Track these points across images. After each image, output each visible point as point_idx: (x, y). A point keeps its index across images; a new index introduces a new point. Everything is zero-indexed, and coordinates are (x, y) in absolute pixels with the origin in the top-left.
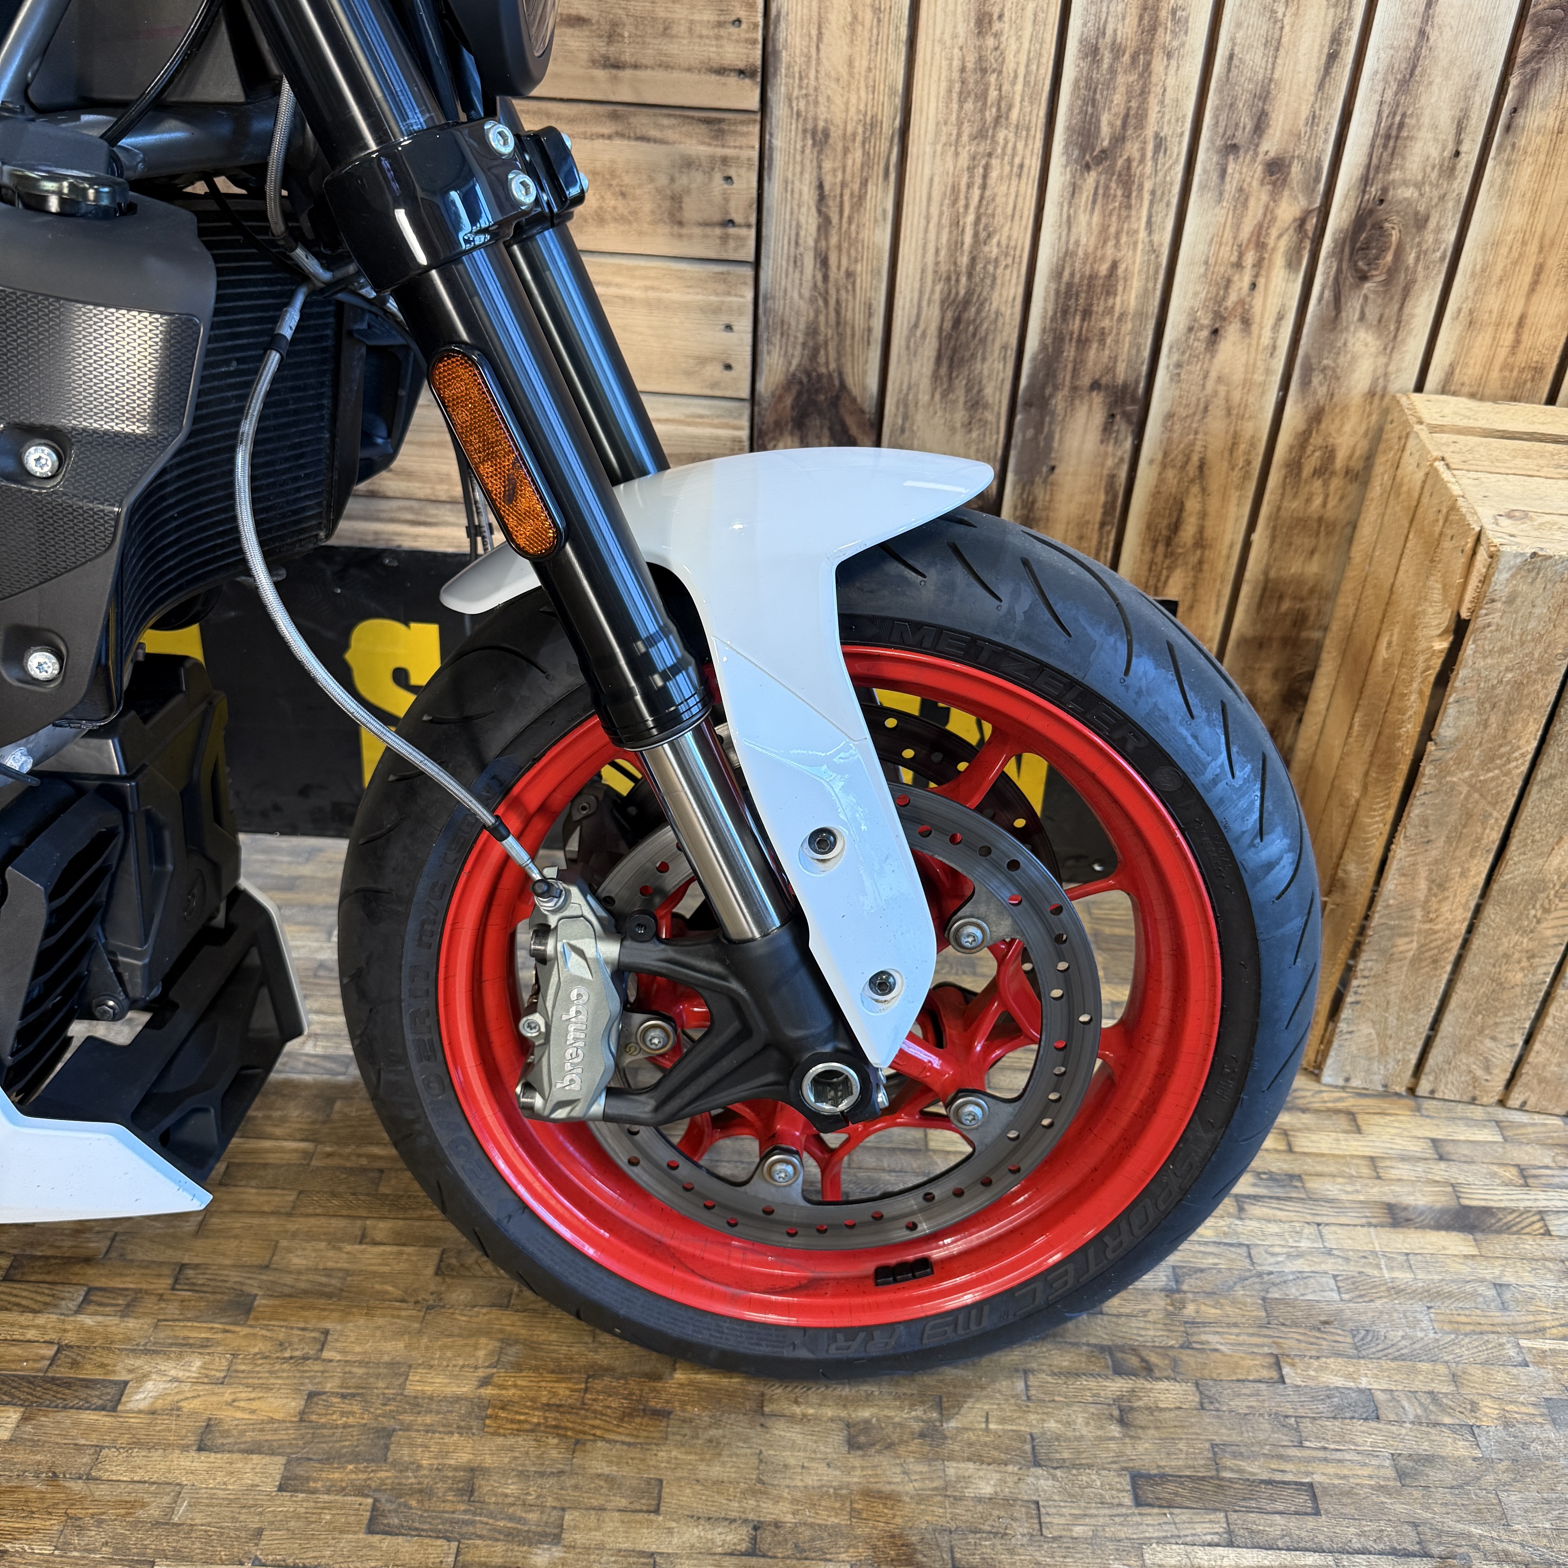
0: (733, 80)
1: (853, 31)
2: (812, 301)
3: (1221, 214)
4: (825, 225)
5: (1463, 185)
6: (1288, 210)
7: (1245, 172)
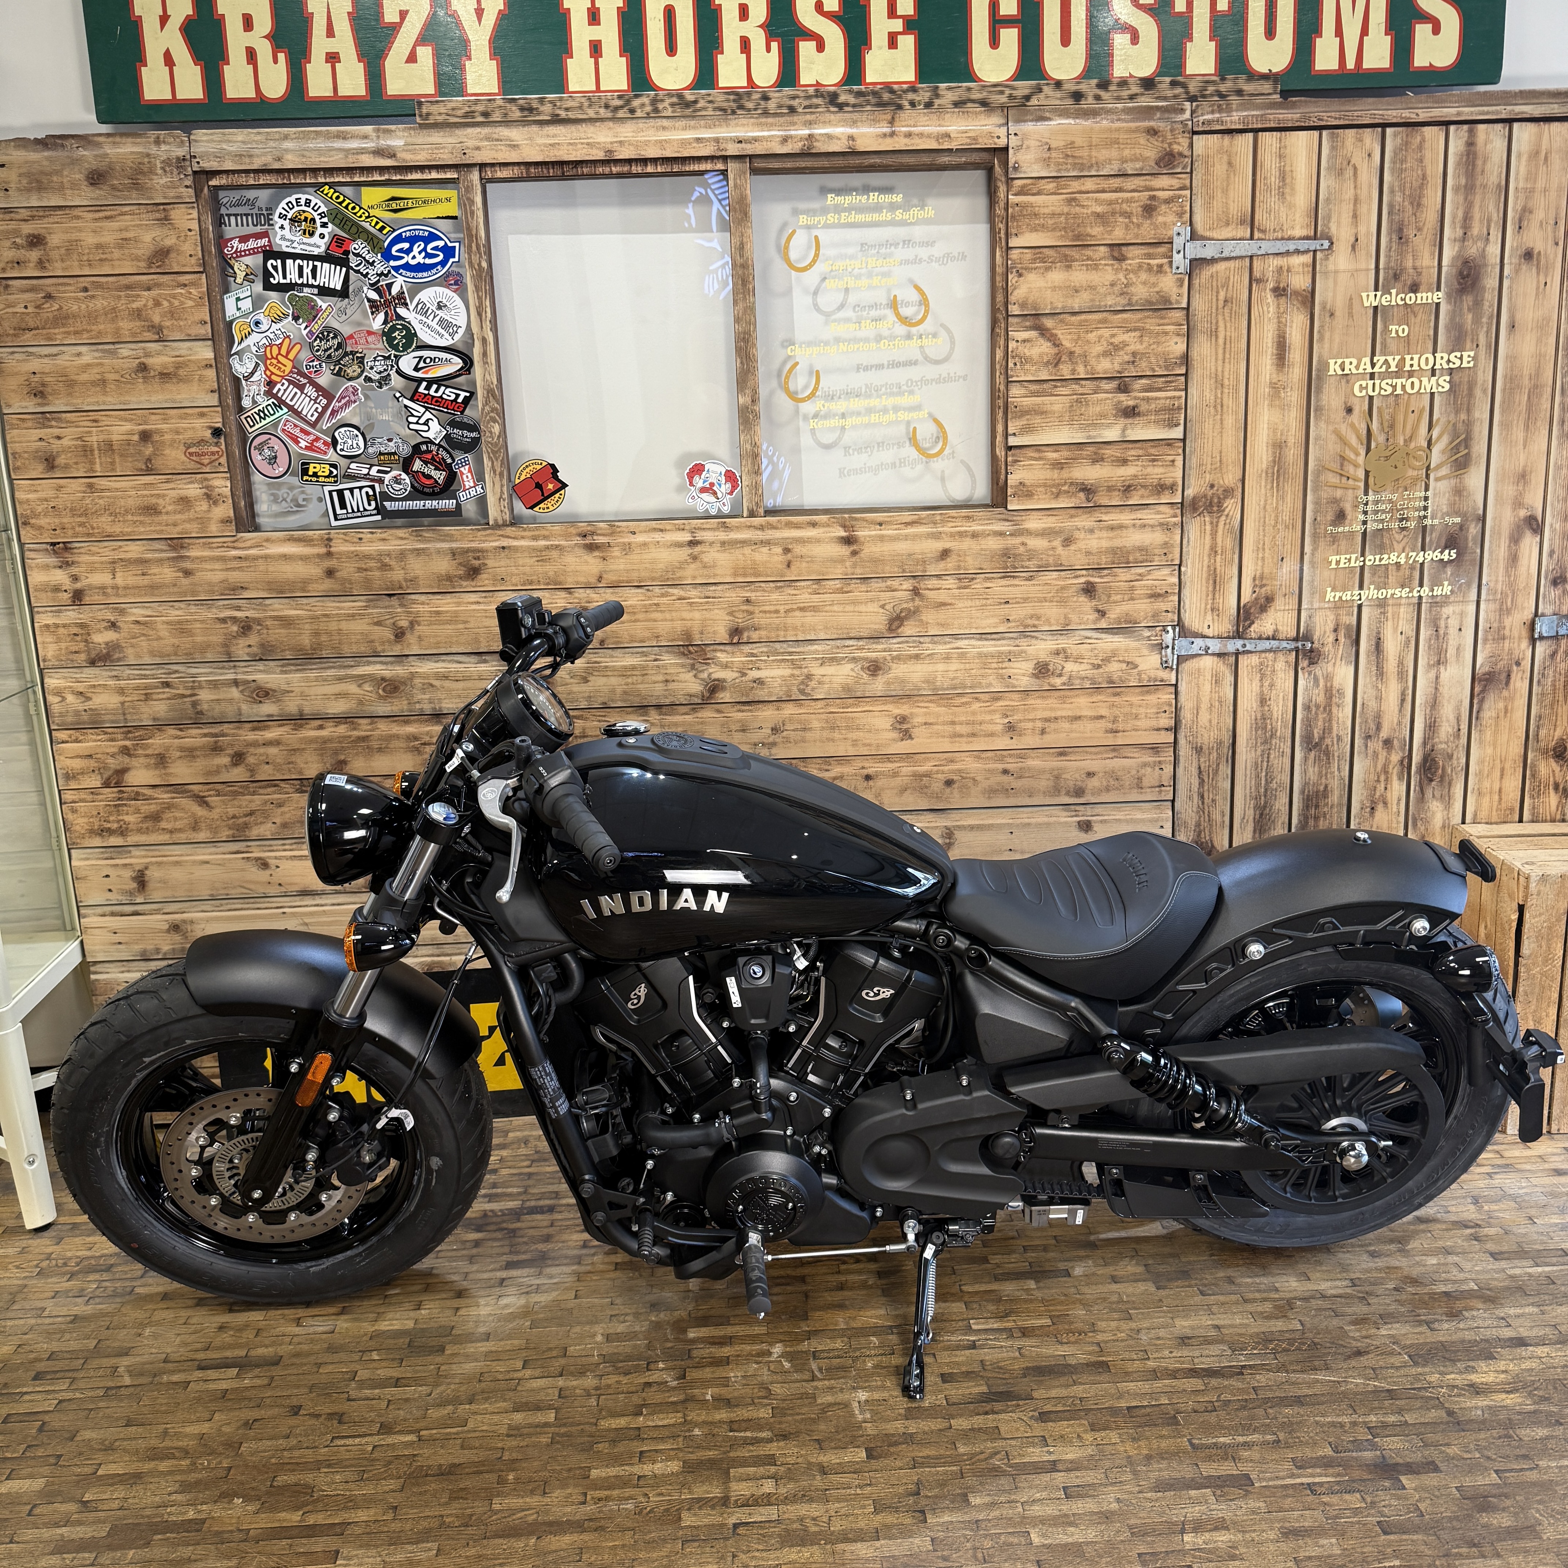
0: (1163, 733)
1: (1211, 710)
2: (1198, 813)
3: (1368, 761)
4: (1202, 783)
5: (1464, 740)
6: (1395, 758)
7: (1376, 745)
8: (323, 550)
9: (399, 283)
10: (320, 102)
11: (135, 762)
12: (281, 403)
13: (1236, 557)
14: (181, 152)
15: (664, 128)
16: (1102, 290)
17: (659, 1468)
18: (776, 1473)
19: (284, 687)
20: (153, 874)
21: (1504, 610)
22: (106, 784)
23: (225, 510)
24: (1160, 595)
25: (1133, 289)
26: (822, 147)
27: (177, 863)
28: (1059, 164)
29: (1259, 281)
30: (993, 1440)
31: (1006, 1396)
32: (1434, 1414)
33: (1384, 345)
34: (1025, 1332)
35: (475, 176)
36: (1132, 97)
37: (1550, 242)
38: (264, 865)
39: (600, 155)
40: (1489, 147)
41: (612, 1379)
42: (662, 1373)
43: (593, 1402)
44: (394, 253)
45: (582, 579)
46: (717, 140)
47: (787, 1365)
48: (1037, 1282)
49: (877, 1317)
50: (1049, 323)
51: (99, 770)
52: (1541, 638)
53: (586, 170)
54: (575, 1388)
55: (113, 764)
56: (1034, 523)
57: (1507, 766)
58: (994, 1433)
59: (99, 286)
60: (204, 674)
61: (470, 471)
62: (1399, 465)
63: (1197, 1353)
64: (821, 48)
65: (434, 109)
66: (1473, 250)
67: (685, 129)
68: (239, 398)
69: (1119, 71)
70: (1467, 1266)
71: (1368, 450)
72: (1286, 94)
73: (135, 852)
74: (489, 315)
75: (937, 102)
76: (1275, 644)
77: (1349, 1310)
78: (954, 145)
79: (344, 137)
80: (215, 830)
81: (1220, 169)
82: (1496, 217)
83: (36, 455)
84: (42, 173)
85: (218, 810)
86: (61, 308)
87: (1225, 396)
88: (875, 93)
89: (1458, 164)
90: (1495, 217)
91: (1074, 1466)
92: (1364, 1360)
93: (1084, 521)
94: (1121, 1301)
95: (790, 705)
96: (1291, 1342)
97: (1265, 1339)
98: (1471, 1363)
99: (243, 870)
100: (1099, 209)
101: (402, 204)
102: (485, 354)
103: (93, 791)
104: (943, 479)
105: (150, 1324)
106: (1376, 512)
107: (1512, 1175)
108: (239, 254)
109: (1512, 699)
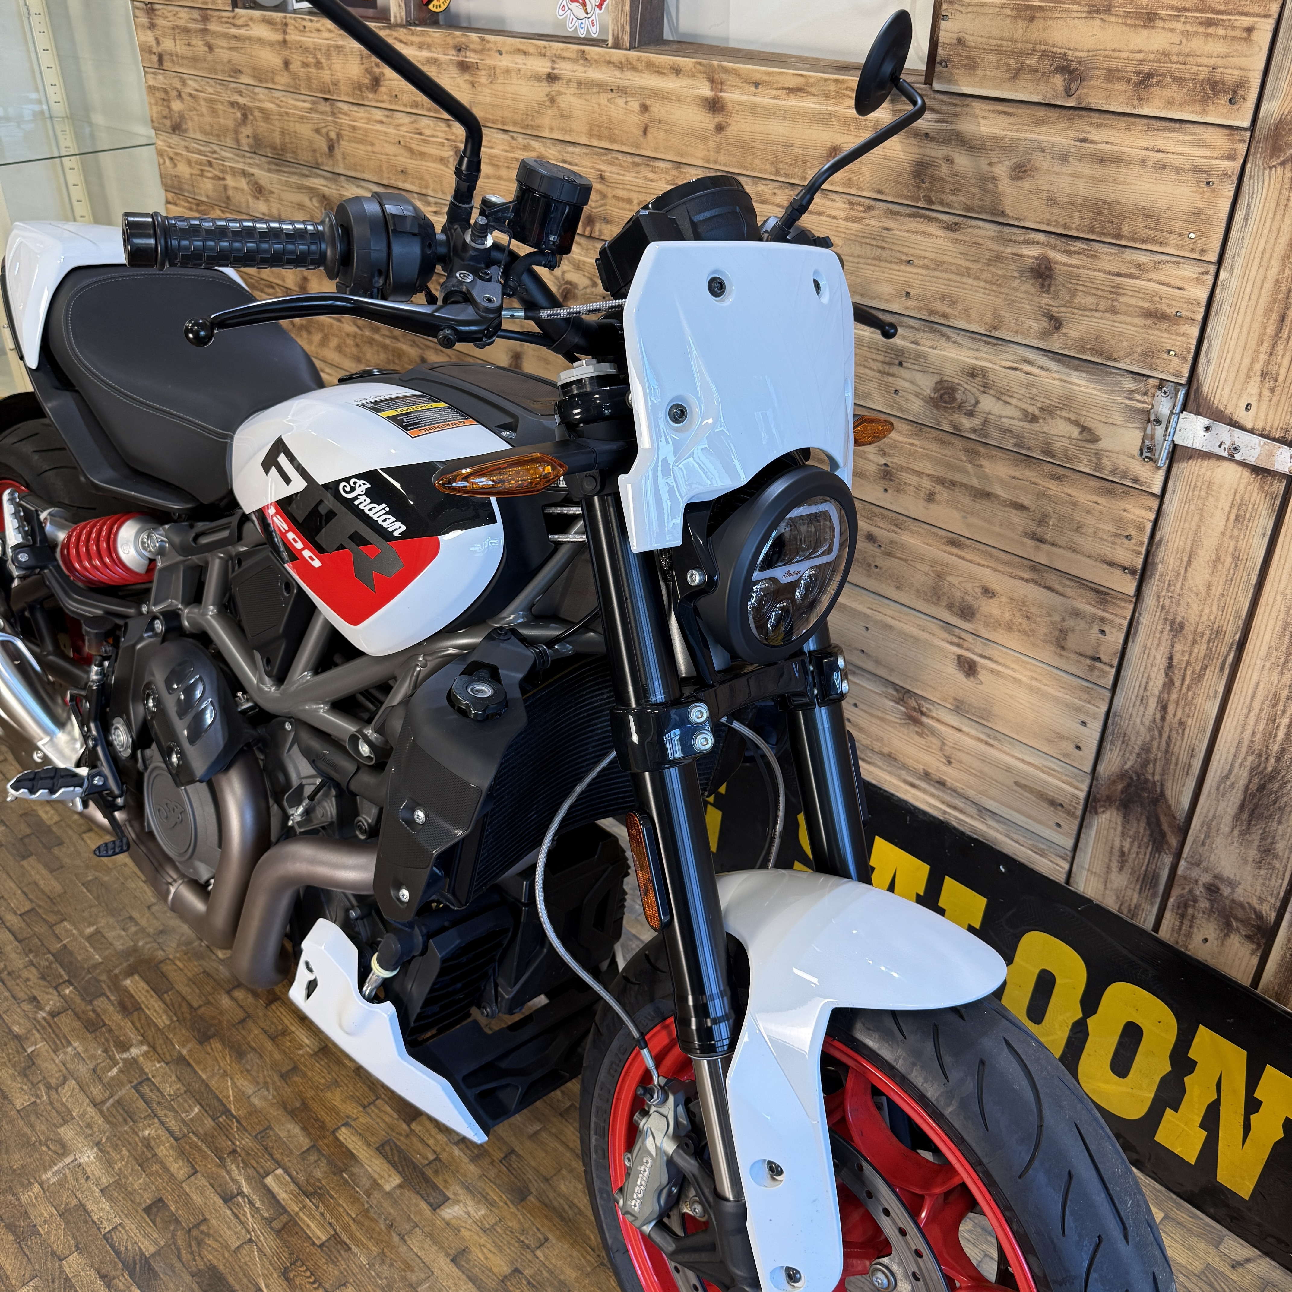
0: (1118, 572)
1: (1215, 567)
2: (1150, 729)
4: (1169, 684)
8: (281, 37)
19: (269, 186)
24: (1163, 316)
60: (228, 159)
93: (1057, 135)
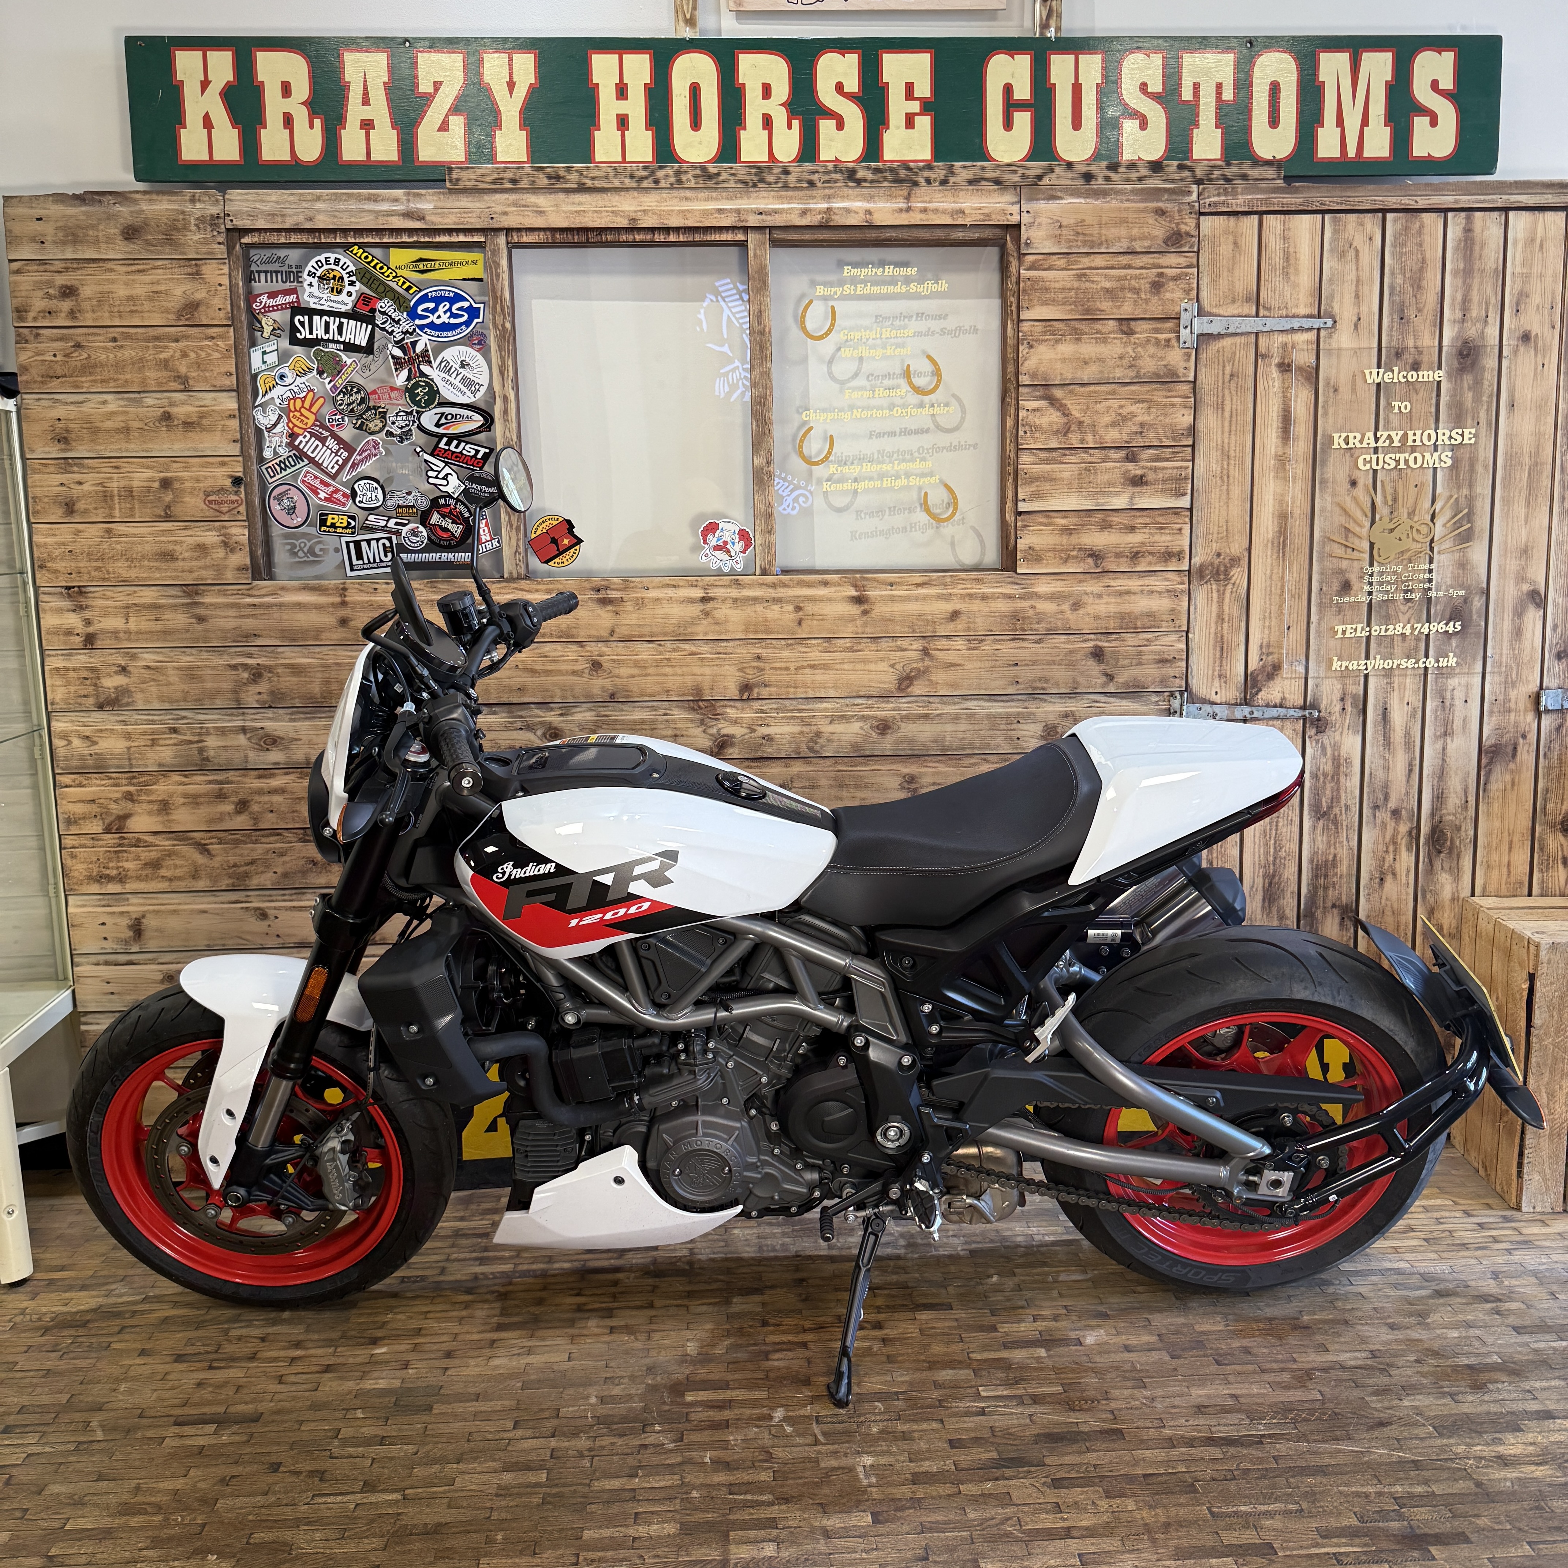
3: (1377, 832)
5: (1471, 812)
6: (1404, 828)
7: (1384, 815)
8: (338, 600)
9: (423, 341)
10: (353, 165)
11: (138, 808)
12: (301, 455)
13: (1243, 624)
14: (215, 210)
15: (687, 199)
16: (1111, 363)
17: (654, 1529)
18: (778, 1536)
19: (292, 735)
20: (151, 923)
21: (1509, 683)
22: (108, 830)
23: (242, 558)
24: (1167, 661)
25: (1140, 362)
26: (839, 220)
27: (175, 912)
28: (1070, 241)
29: (1264, 356)
30: (1003, 1506)
31: (1017, 1462)
32: (1462, 1486)
33: (1387, 421)
34: (1036, 1400)
35: (502, 240)
36: (1140, 179)
37: (1547, 325)
38: (263, 915)
39: (624, 223)
40: (1486, 233)
41: (606, 1441)
42: (658, 1435)
43: (586, 1463)
44: (419, 312)
45: (594, 633)
46: (738, 211)
47: (789, 1429)
48: (1047, 1350)
49: (882, 1383)
50: (1058, 393)
51: (100, 816)
52: (1547, 711)
53: (609, 238)
54: (568, 1449)
55: (116, 809)
56: (1043, 587)
57: (1515, 839)
58: (1005, 1499)
59: (127, 336)
60: (213, 720)
61: (487, 525)
62: (1404, 537)
63: (1214, 1422)
64: (840, 126)
65: (464, 175)
66: (1472, 331)
67: (707, 199)
68: (260, 449)
69: (1128, 155)
70: (1490, 1340)
71: (1373, 522)
72: (1288, 179)
73: (134, 900)
74: (511, 374)
75: (952, 180)
76: (1282, 711)
77: (1370, 1382)
78: (968, 221)
79: (375, 199)
80: (215, 879)
81: (1226, 249)
82: (1495, 301)
83: (56, 500)
84: (79, 227)
85: (219, 859)
86: (89, 357)
87: (1231, 467)
88: (891, 170)
89: (1456, 249)
90: (1493, 301)
91: (1091, 1532)
92: (1387, 1431)
93: (1093, 586)
94: (1134, 1369)
95: (799, 763)
96: (1312, 1411)
97: (1285, 1409)
98: (1498, 1435)
99: (241, 920)
100: (1108, 285)
101: (429, 265)
102: (506, 412)
103: (94, 837)
104: (953, 544)
105: (125, 1379)
106: (1381, 583)
107: (1532, 1252)
108: (267, 309)
109: (1519, 771)
